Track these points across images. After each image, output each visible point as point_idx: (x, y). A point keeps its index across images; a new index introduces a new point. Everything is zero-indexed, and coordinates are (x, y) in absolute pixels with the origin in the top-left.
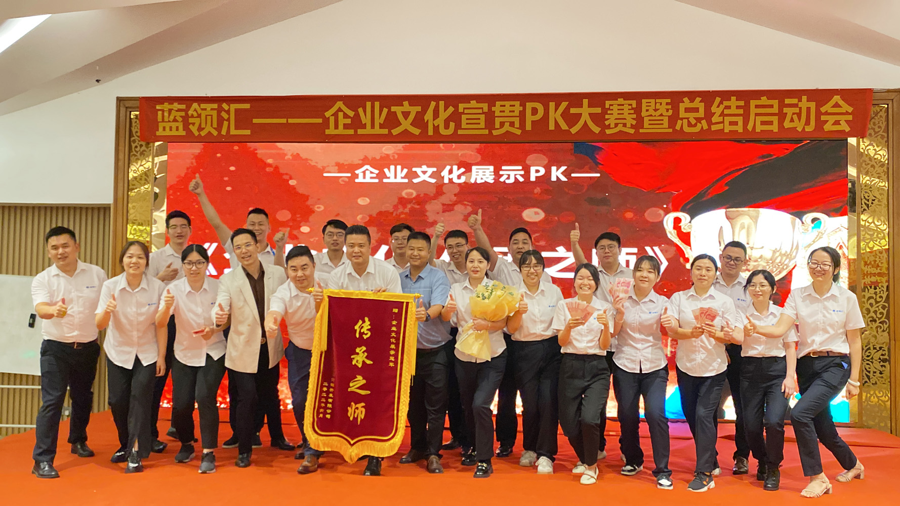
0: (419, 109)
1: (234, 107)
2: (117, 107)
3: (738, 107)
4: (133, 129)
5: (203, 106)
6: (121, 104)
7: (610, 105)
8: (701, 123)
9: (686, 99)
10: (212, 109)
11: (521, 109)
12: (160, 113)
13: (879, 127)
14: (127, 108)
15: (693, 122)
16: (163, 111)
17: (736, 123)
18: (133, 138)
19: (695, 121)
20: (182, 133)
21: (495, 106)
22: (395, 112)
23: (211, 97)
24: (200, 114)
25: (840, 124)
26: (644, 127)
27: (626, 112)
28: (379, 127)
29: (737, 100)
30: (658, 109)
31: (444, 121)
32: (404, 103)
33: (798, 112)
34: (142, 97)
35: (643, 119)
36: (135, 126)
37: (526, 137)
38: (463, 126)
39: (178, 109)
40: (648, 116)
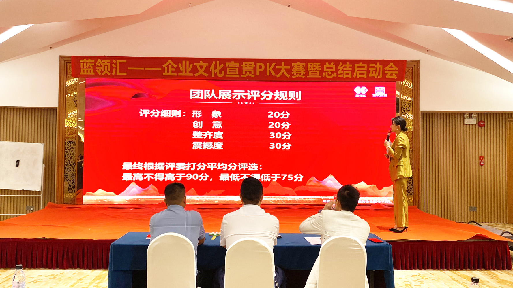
0: (207, 64)
1: (118, 62)
2: (60, 60)
3: (349, 67)
6: (62, 59)
7: (294, 65)
8: (333, 74)
9: (327, 63)
10: (108, 63)
11: (254, 66)
13: (409, 77)
14: (65, 61)
16: (83, 63)
17: (348, 74)
18: (68, 76)
19: (331, 73)
20: (93, 73)
21: (242, 64)
22: (196, 66)
23: (107, 57)
24: (102, 65)
25: (393, 75)
26: (309, 75)
27: (301, 68)
28: (188, 73)
29: (349, 64)
30: (315, 68)
31: (219, 70)
32: (200, 62)
33: (375, 69)
34: (73, 56)
35: (308, 71)
36: (69, 70)
37: (257, 79)
38: (228, 73)
39: (91, 62)
40: (310, 70)
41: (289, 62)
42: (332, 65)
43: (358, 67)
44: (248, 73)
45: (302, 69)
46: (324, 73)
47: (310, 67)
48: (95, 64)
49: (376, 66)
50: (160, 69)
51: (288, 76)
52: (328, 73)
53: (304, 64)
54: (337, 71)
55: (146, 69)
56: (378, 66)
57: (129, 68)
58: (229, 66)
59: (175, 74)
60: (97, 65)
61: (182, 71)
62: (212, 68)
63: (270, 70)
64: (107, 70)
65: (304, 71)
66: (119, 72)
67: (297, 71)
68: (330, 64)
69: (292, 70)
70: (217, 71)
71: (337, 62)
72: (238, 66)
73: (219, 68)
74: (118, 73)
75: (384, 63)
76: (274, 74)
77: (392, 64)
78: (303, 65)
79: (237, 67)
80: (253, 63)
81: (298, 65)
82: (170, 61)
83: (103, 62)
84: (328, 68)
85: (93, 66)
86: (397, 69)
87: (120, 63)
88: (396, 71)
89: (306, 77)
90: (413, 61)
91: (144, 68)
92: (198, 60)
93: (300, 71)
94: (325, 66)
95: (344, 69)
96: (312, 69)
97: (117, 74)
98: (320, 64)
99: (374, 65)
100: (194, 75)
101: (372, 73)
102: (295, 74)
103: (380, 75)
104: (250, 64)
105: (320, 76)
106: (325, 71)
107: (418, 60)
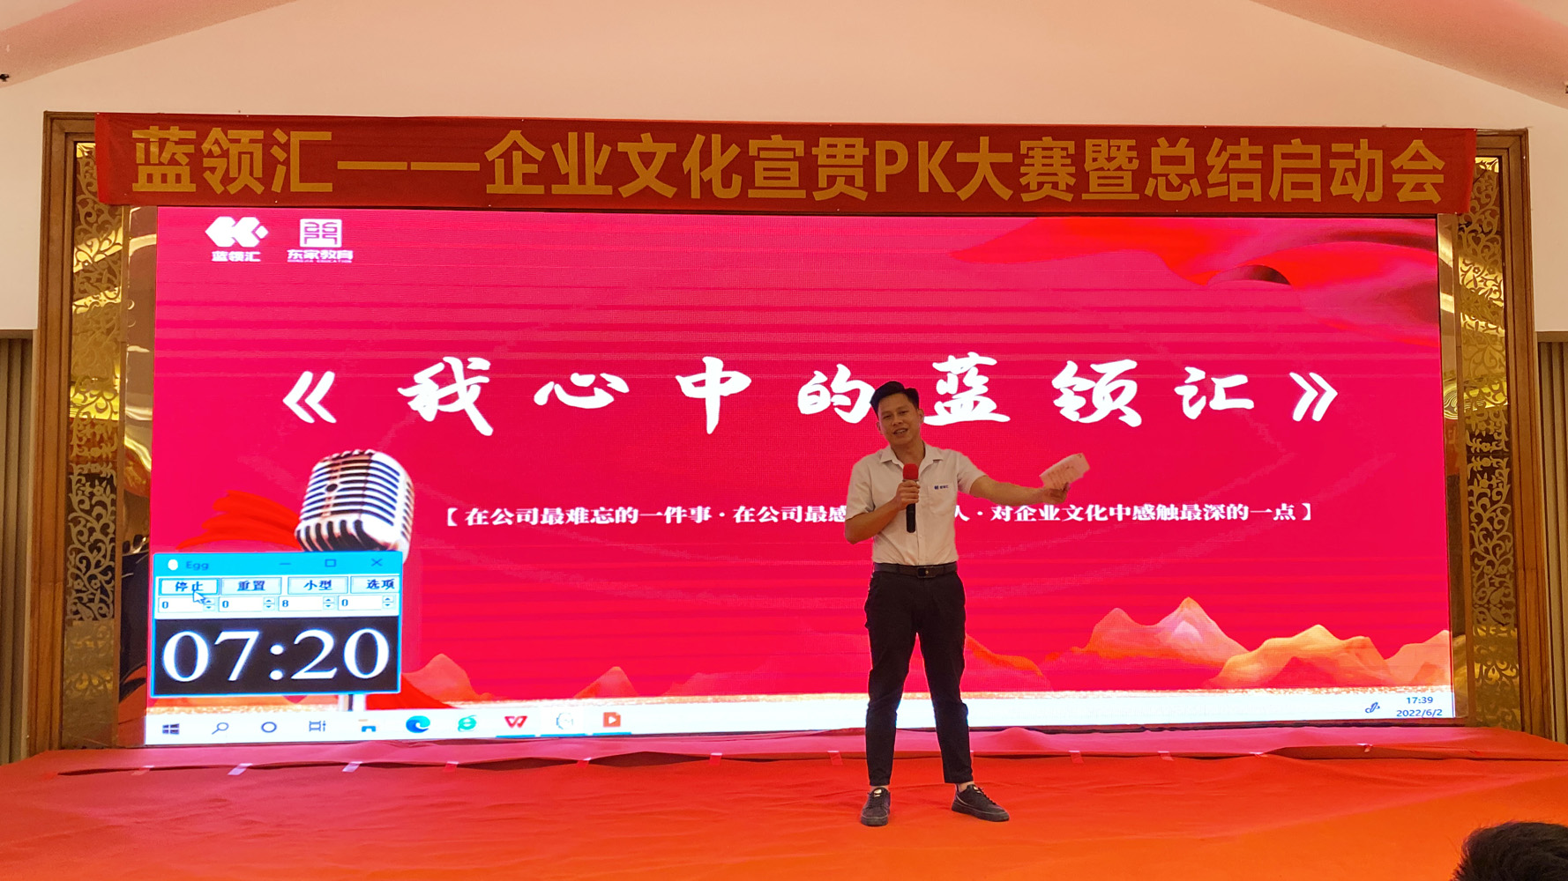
0: (672, 147)
1: (297, 137)
2: (45, 132)
3: (1252, 157)
4: (80, 177)
5: (233, 134)
6: (55, 127)
7: (1029, 149)
8: (1189, 185)
9: (1162, 141)
10: (252, 141)
11: (867, 151)
12: (140, 146)
13: (1488, 196)
14: (67, 134)
15: (1176, 182)
16: (147, 142)
17: (1249, 186)
18: (82, 197)
19: (1179, 181)
20: (188, 186)
21: (817, 145)
22: (626, 154)
23: (250, 116)
24: (228, 150)
25: (1424, 190)
26: (1091, 191)
27: (1058, 161)
28: (593, 182)
29: (1250, 144)
30: (1114, 158)
31: (722, 171)
32: (643, 136)
33: (1354, 167)
34: (103, 113)
35: (1088, 173)
36: (87, 172)
37: (876, 206)
38: (759, 181)
39: (180, 139)
40: (1096, 170)
41: (1006, 136)
42: (1182, 148)
43: (1285, 156)
44: (840, 181)
45: (1062, 165)
46: (1152, 182)
47: (1095, 155)
48: (199, 149)
49: (1357, 154)
50: (475, 167)
51: (1005, 193)
52: (1167, 181)
53: (1071, 145)
54: (1202, 171)
55: (415, 166)
56: (1364, 152)
57: (342, 165)
58: (763, 154)
59: (539, 190)
60: (205, 152)
61: (567, 174)
62: (691, 162)
63: (929, 167)
64: (251, 174)
65: (1070, 174)
66: (303, 179)
67: (1039, 174)
68: (1173, 144)
69: (1023, 170)
70: (714, 173)
71: (1200, 137)
72: (800, 152)
73: (720, 160)
74: (297, 186)
75: (1390, 140)
76: (946, 186)
77: (1417, 145)
78: (1066, 149)
79: (796, 158)
80: (859, 142)
81: (1044, 149)
82: (515, 135)
83: (232, 141)
84: (1165, 160)
85: (186, 155)
86: (1440, 165)
87: (304, 145)
88: (1434, 171)
89: (1077, 199)
90: (1502, 134)
91: (406, 163)
92: (633, 129)
93: (1056, 174)
94: (1156, 154)
95: (1233, 164)
96: (1102, 162)
97: (292, 190)
98: (1133, 143)
99: (1348, 148)
100: (615, 190)
101: (1344, 182)
102: (1033, 186)
103: (1373, 190)
104: (847, 146)
105: (1132, 193)
106: (1153, 172)
107: (1522, 127)
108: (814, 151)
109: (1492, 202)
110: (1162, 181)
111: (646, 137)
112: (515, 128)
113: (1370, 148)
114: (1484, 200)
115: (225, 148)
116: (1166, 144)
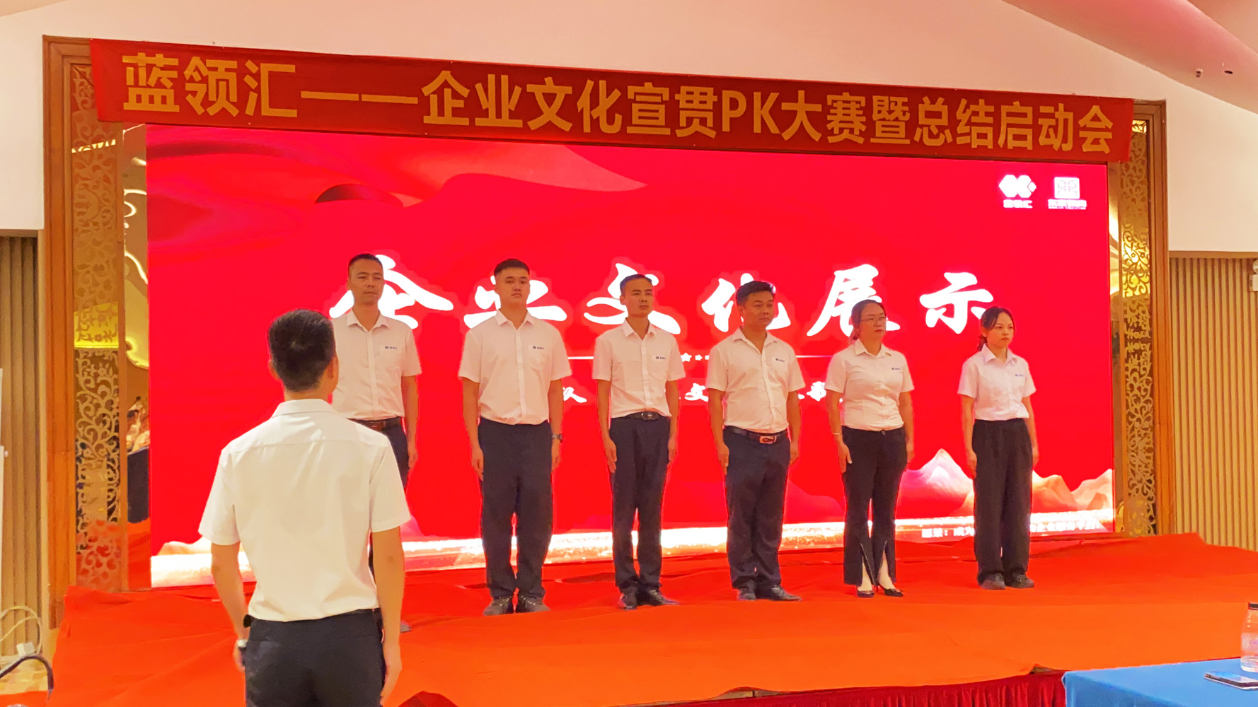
0: (569, 90)
1: (266, 68)
2: (44, 53)
3: (987, 114)
4: (77, 96)
5: (211, 63)
6: (53, 49)
7: (835, 101)
8: (944, 134)
9: (926, 99)
10: (227, 70)
11: (716, 99)
12: (130, 70)
14: (63, 57)
15: (935, 131)
16: (135, 66)
17: (985, 136)
18: (78, 112)
19: (938, 131)
20: (172, 107)
21: (679, 92)
22: (533, 94)
23: (224, 48)
24: (207, 76)
25: (1099, 143)
26: (877, 136)
27: (853, 112)
28: (508, 116)
29: (985, 104)
30: (893, 111)
31: (607, 111)
32: (546, 79)
33: (1054, 124)
34: (95, 40)
35: (875, 122)
37: (723, 143)
38: (635, 120)
39: (165, 65)
40: (880, 120)
41: (818, 91)
42: (940, 106)
43: (1009, 114)
44: (696, 122)
45: (857, 115)
46: (919, 131)
47: (880, 108)
48: (181, 74)
49: (1057, 115)
50: (414, 100)
51: (816, 136)
52: (930, 131)
53: (863, 100)
54: (954, 122)
55: (366, 98)
56: (1062, 114)
57: (305, 95)
58: (639, 98)
59: (465, 122)
60: (187, 78)
61: (487, 109)
62: (584, 103)
63: (762, 113)
64: (228, 98)
65: (862, 122)
66: (272, 105)
67: (841, 122)
68: (933, 102)
69: (829, 118)
70: (601, 112)
71: (953, 97)
72: (666, 98)
73: (606, 102)
74: (266, 111)
75: (1078, 104)
76: (774, 129)
77: (1095, 110)
78: (859, 102)
79: (662, 102)
80: (710, 90)
81: (844, 102)
82: (445, 75)
83: (210, 69)
85: (171, 79)
86: (1110, 125)
87: (271, 74)
88: (1106, 129)
89: (867, 141)
90: (1149, 103)
91: (357, 95)
92: (537, 74)
93: (852, 122)
94: (922, 109)
95: (974, 119)
96: (884, 115)
97: (263, 113)
98: (906, 100)
99: (1050, 110)
100: (525, 124)
101: (1048, 136)
102: (836, 131)
103: (1067, 142)
105: (906, 138)
106: (920, 123)
107: (1162, 99)
108: (677, 97)
109: (1142, 155)
110: (926, 129)
111: (549, 80)
112: (446, 69)
113: (1065, 110)
114: (1138, 153)
115: (204, 75)
116: (929, 102)
